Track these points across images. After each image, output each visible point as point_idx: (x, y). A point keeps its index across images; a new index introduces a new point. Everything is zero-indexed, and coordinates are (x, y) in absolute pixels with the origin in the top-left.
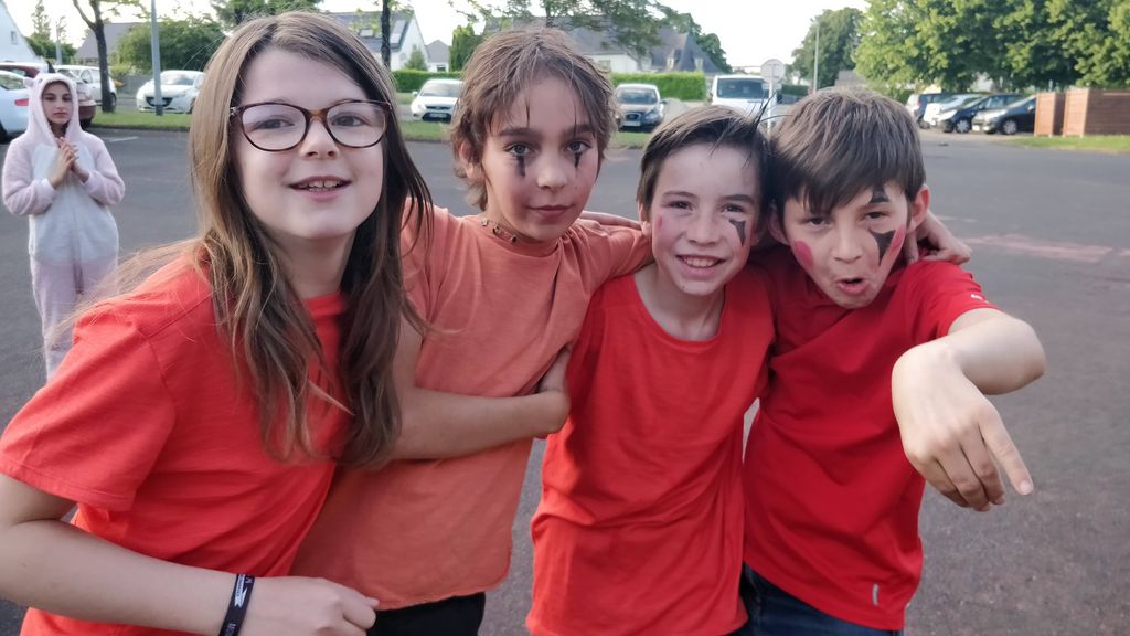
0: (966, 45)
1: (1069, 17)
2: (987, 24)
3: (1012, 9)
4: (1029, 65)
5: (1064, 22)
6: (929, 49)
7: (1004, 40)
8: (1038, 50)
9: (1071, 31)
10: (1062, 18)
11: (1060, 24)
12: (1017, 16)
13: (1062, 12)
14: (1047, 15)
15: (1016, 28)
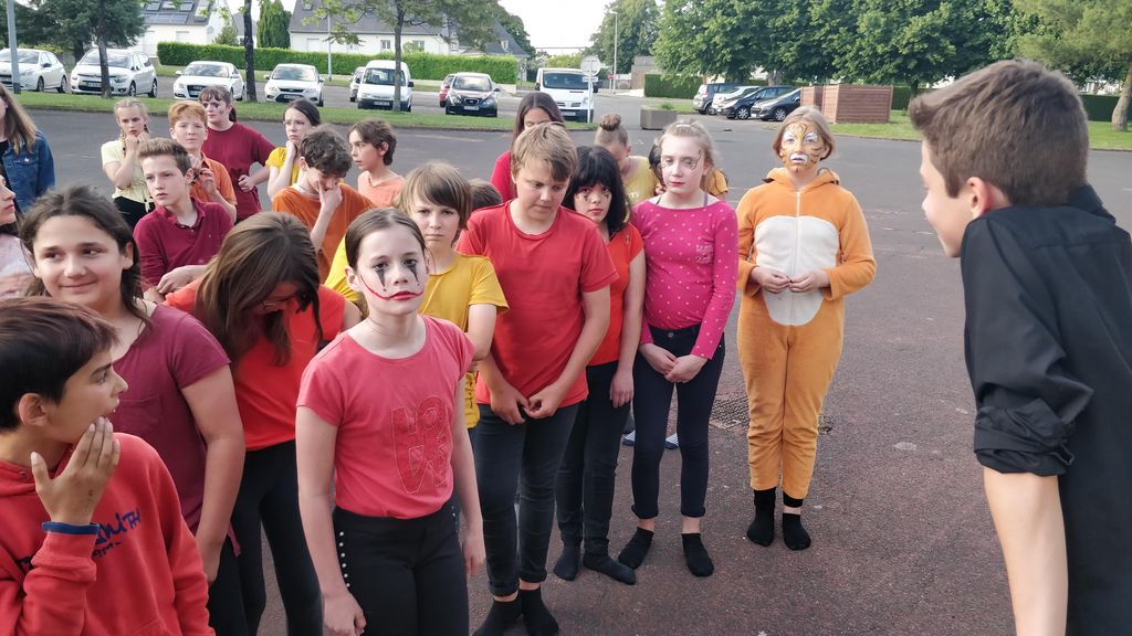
0: (745, 42)
1: (826, 21)
2: (762, 25)
3: (782, 12)
4: (796, 61)
5: (822, 26)
6: (716, 45)
7: (776, 39)
8: (803, 48)
9: (829, 32)
10: (821, 22)
11: (820, 26)
12: (786, 18)
13: (821, 17)
14: (810, 19)
15: (785, 28)
